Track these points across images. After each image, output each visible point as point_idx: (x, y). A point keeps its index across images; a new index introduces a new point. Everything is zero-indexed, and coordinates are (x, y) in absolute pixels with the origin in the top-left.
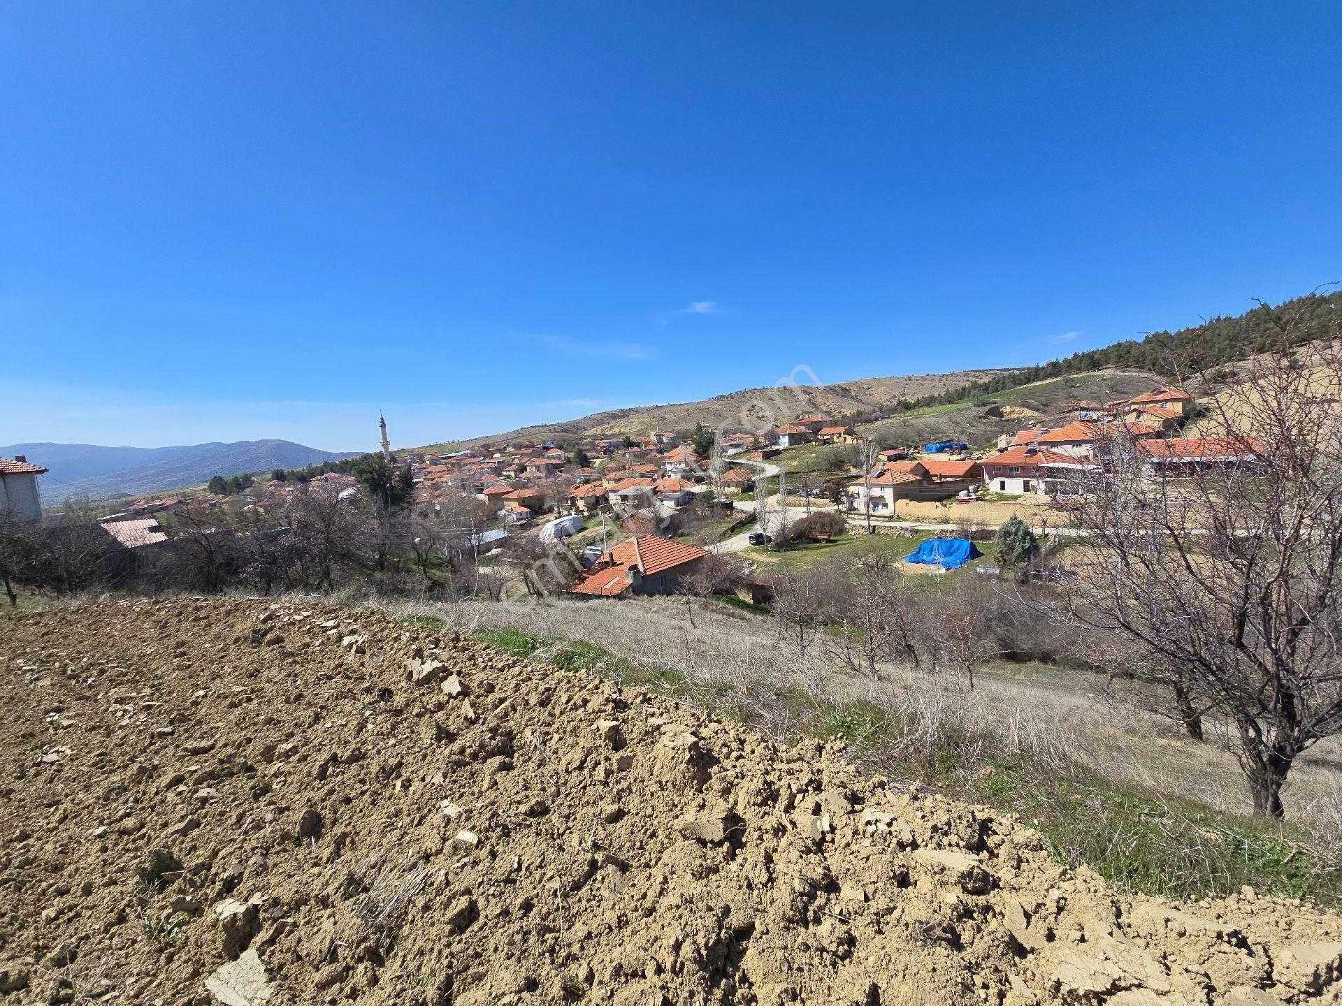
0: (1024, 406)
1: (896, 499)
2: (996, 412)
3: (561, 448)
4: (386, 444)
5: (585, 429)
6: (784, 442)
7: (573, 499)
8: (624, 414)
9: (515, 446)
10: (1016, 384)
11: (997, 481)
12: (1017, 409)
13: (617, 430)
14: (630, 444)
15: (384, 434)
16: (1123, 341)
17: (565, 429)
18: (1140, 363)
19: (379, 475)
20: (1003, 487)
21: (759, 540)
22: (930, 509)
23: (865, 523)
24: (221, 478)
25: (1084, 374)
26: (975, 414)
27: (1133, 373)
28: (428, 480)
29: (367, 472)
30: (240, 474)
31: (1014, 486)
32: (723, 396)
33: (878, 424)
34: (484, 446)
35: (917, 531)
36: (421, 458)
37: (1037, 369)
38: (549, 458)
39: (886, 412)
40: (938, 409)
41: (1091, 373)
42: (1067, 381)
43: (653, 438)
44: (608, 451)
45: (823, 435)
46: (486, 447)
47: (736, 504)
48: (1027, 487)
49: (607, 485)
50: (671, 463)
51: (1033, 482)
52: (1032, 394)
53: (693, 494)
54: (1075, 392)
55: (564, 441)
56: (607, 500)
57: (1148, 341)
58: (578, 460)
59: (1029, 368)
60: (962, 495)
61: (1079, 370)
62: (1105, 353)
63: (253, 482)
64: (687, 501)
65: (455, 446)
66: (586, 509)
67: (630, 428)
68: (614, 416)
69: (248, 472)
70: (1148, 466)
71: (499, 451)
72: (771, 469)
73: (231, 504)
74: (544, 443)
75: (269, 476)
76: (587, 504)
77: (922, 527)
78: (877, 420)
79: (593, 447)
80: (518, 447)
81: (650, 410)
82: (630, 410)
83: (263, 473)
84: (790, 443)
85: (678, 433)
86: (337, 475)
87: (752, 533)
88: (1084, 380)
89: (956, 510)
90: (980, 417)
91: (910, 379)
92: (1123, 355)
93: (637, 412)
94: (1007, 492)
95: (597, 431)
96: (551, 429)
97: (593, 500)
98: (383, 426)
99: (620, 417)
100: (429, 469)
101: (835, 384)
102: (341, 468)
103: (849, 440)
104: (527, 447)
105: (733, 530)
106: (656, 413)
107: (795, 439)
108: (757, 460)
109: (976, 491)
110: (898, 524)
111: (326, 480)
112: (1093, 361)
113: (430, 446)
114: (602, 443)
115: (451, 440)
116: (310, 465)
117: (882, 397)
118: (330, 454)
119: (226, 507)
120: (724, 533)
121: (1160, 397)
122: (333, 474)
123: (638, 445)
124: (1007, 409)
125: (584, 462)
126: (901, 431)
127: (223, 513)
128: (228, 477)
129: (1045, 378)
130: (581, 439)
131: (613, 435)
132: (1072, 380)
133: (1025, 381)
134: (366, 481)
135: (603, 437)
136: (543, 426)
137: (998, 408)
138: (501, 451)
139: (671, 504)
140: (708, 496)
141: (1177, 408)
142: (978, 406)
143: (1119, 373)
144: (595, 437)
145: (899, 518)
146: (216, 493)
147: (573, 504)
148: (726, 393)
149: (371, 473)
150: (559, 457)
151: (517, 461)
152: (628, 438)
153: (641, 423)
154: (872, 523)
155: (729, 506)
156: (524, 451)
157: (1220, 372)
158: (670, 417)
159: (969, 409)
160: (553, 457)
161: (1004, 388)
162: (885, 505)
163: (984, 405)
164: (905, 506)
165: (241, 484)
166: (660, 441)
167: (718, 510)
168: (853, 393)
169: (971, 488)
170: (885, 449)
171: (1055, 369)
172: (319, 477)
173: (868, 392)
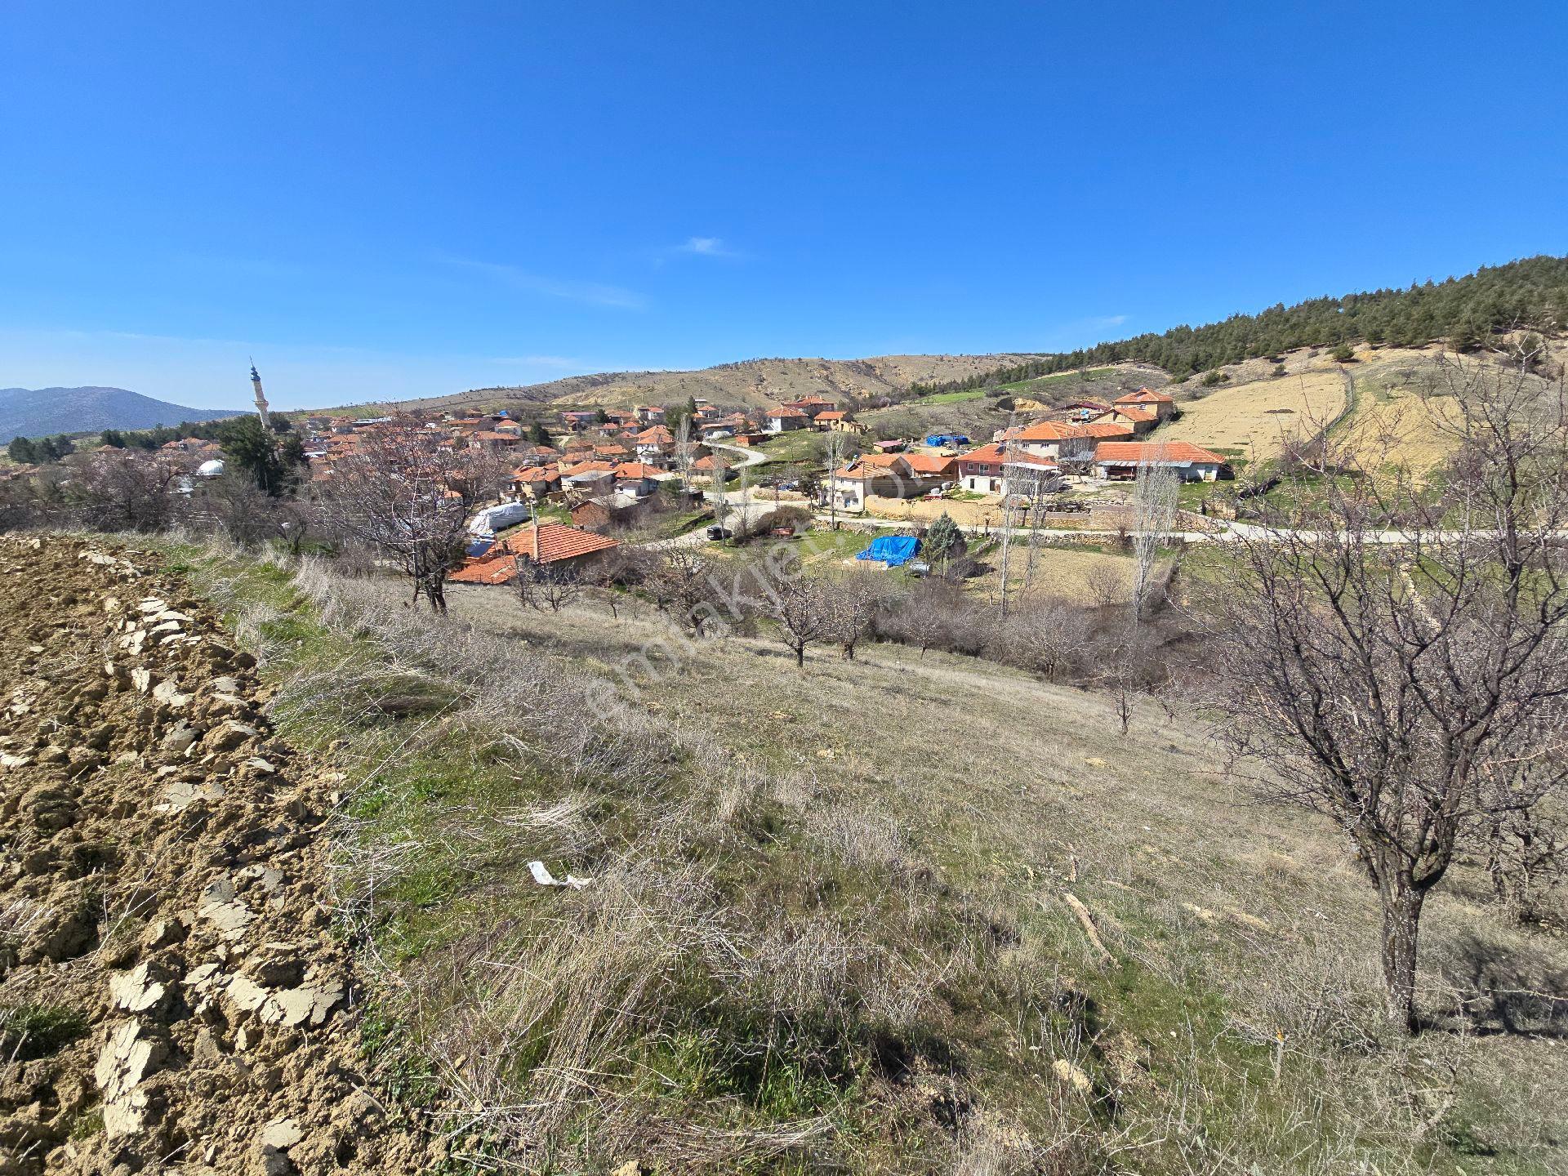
0: (1036, 399)
1: (865, 495)
2: (1008, 404)
3: (517, 419)
4: (262, 404)
5: (556, 396)
6: (776, 426)
7: (518, 483)
8: (606, 380)
9: (455, 414)
10: (1038, 374)
11: (968, 478)
12: (1029, 402)
13: (592, 400)
14: (604, 419)
15: (259, 391)
16: (1146, 333)
17: (530, 395)
18: (1155, 359)
19: (254, 445)
20: (972, 486)
21: (717, 534)
22: (897, 506)
23: (829, 519)
24: (25, 441)
25: (1104, 367)
26: (986, 405)
27: (1148, 370)
28: (334, 453)
29: (236, 440)
30: (54, 435)
31: (982, 484)
32: (725, 366)
33: (884, 410)
34: (414, 412)
35: (877, 528)
36: (325, 423)
37: (1062, 357)
38: (500, 431)
39: (899, 396)
40: (953, 396)
41: (1110, 366)
42: (1083, 374)
43: (637, 414)
44: (579, 427)
45: (820, 420)
46: (417, 413)
47: (706, 494)
48: (992, 487)
49: (562, 468)
50: (642, 445)
51: (998, 481)
52: (1046, 386)
53: (658, 482)
54: (1089, 386)
55: (523, 410)
56: (559, 485)
57: (1169, 335)
58: (536, 437)
59: (1054, 355)
60: (934, 492)
61: (1101, 362)
62: (1126, 345)
63: (74, 447)
64: (649, 489)
65: (373, 410)
66: (533, 496)
67: (608, 399)
68: (594, 382)
69: (66, 433)
70: (1102, 469)
71: (434, 419)
72: (756, 457)
73: (42, 476)
74: (495, 411)
75: (98, 439)
76: (535, 491)
77: (886, 524)
78: (884, 405)
79: (560, 420)
80: (461, 415)
81: (638, 376)
82: (615, 375)
83: (90, 434)
84: (784, 428)
85: (667, 408)
86: (200, 442)
87: (710, 527)
88: (1101, 373)
89: (920, 507)
90: (990, 409)
91: (942, 360)
92: (1143, 349)
93: (624, 378)
94: (975, 491)
95: (568, 400)
96: (511, 394)
97: (543, 486)
98: (256, 379)
99: (602, 384)
100: (335, 439)
101: (860, 359)
102: (207, 432)
103: (847, 427)
104: (472, 416)
105: (696, 524)
106: (642, 382)
107: (789, 423)
108: (742, 447)
109: (949, 488)
110: (866, 521)
111: (186, 448)
112: (1114, 354)
113: (342, 408)
114: (571, 416)
115: (371, 401)
116: (159, 426)
117: (907, 377)
118: (193, 412)
119: (34, 482)
120: (684, 528)
121: (1140, 399)
122: (194, 440)
123: (616, 421)
124: (1019, 401)
125: (545, 439)
126: (903, 420)
127: (31, 490)
128: (36, 438)
129: (1067, 368)
130: (546, 409)
131: (586, 408)
132: (1089, 373)
133: (1047, 370)
134: (236, 451)
135: (574, 408)
136: (498, 389)
137: (1010, 400)
138: (438, 420)
139: (632, 493)
140: (675, 486)
141: (1152, 411)
142: (989, 396)
143: (1135, 368)
144: (563, 407)
145: (868, 515)
146: (21, 461)
147: (519, 489)
148: (731, 362)
149: (242, 441)
150: (514, 432)
151: (457, 434)
152: (602, 412)
153: (623, 394)
154: (837, 519)
155: (699, 497)
156: (468, 420)
157: (1214, 374)
158: (660, 388)
159: (981, 398)
160: (507, 431)
161: (1026, 377)
162: (856, 500)
163: (996, 396)
164: (875, 502)
165: (56, 450)
166: (644, 417)
167: (685, 501)
168: (878, 372)
169: (943, 485)
170: (883, 440)
171: (1078, 360)
172: (173, 444)
173: (894, 371)
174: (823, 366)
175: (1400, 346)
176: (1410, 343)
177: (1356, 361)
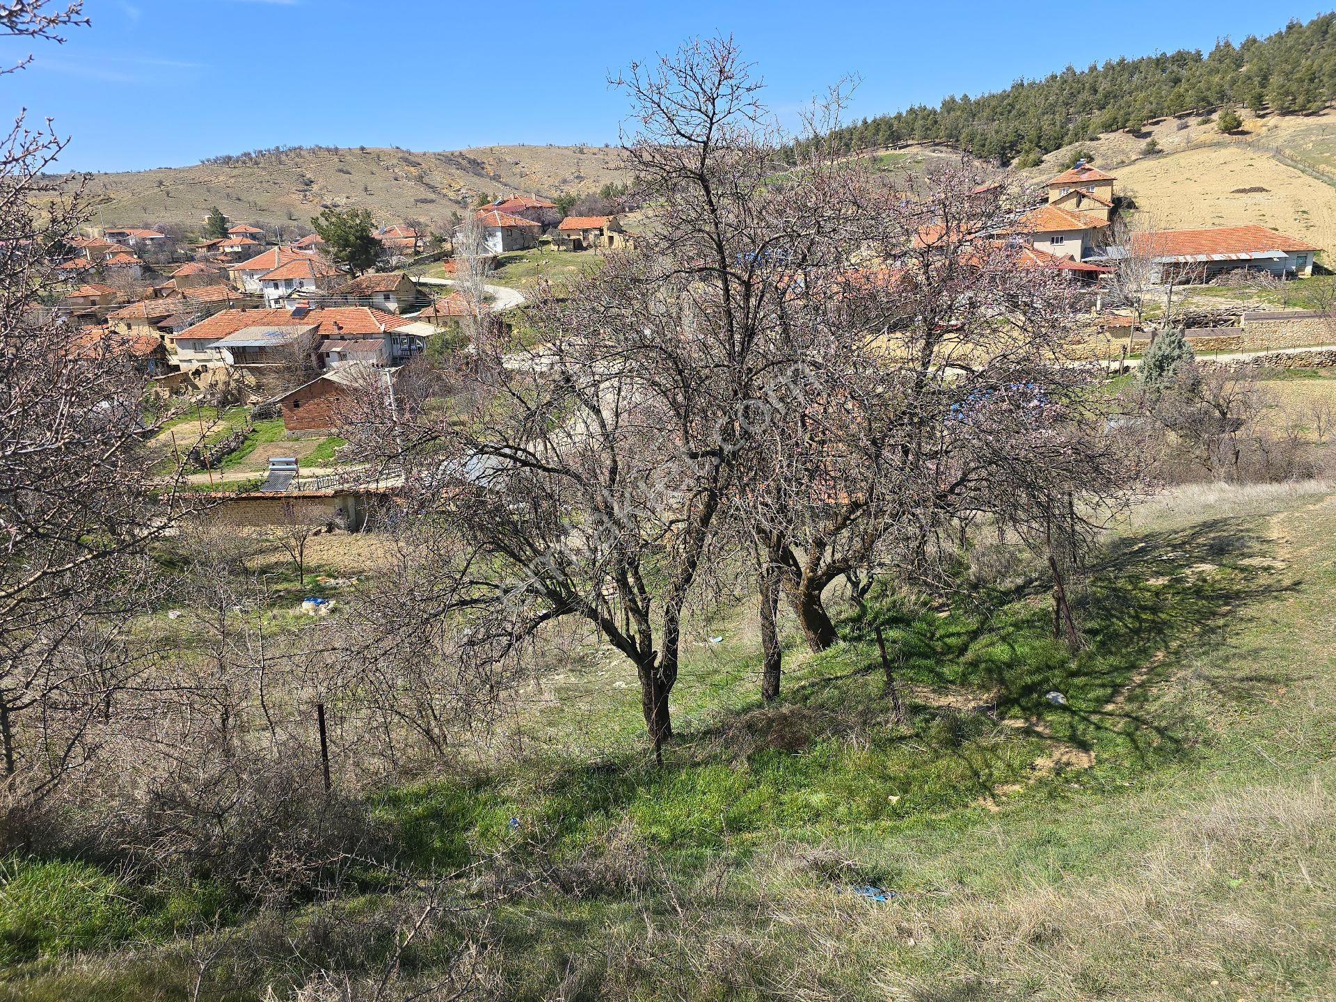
25: (883, 152)
41: (893, 152)
61: (876, 146)
84: (506, 247)
103: (619, 240)
107: (513, 238)
112: (893, 133)
121: (1085, 177)
143: (929, 153)
173: (517, 170)
174: (406, 160)
175: (1293, 113)
176: (1303, 108)
177: (1244, 133)
